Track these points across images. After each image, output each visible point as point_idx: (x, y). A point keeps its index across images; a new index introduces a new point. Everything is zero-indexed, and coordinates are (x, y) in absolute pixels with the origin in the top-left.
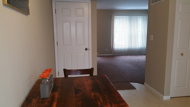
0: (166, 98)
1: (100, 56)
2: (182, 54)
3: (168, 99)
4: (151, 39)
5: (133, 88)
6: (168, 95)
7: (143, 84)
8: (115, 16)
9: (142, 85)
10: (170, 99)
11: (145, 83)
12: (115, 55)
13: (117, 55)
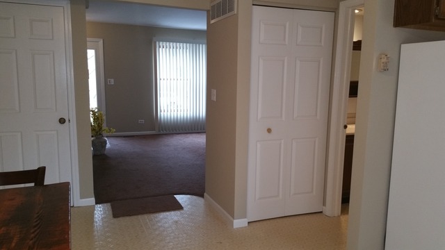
0: (239, 223)
1: (125, 137)
2: (269, 131)
3: (244, 226)
4: (212, 99)
5: (178, 207)
6: (244, 216)
7: (202, 196)
8: (159, 41)
9: (201, 199)
10: (247, 225)
11: (205, 194)
12: (162, 132)
13: (168, 132)
